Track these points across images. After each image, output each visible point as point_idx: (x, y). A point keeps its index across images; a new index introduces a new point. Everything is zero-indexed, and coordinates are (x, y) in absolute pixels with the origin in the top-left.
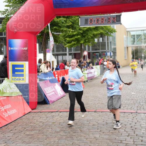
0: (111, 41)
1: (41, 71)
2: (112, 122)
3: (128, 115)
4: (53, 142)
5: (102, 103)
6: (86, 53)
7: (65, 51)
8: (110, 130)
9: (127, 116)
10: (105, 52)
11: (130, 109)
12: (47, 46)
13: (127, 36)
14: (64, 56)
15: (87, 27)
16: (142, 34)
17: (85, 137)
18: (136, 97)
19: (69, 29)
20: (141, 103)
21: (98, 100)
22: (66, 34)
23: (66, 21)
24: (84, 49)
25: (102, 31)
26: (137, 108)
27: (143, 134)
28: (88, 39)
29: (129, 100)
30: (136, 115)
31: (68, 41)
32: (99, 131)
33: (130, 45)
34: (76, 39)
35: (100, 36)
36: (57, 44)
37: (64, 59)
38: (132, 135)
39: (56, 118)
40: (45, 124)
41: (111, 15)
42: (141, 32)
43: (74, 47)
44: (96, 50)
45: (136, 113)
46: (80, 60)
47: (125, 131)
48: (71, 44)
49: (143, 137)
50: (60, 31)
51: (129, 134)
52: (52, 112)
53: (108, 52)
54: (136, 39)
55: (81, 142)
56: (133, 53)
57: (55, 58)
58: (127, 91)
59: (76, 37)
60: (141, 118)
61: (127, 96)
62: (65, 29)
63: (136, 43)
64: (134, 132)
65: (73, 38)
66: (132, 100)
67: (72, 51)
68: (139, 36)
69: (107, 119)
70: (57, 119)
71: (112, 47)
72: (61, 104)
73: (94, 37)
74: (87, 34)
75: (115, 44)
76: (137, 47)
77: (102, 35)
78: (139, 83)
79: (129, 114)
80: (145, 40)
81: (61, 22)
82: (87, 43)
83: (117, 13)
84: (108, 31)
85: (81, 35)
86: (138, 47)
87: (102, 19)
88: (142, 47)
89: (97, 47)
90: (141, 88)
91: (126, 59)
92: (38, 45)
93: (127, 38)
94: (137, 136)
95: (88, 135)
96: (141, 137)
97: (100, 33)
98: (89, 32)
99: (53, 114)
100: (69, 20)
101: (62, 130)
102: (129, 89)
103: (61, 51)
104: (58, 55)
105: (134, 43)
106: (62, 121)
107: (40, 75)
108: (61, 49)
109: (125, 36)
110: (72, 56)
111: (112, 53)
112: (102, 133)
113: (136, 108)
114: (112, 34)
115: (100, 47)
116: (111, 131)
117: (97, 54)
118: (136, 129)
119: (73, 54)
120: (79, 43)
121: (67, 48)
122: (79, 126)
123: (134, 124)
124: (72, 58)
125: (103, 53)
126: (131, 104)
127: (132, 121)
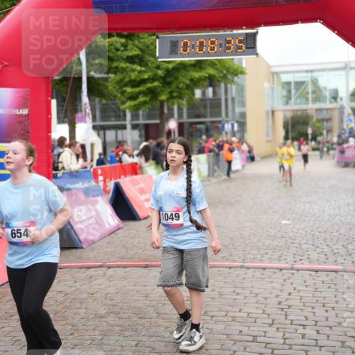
0: (234, 94)
1: (63, 168)
2: (234, 292)
3: (271, 274)
4: (89, 342)
6: (172, 125)
7: (121, 119)
8: (227, 312)
9: (270, 277)
10: (219, 122)
11: (276, 259)
12: (76, 105)
13: (273, 84)
14: (119, 132)
15: (176, 61)
16: (308, 79)
17: (167, 327)
18: (292, 231)
19: (132, 66)
20: (304, 246)
22: (125, 78)
23: (125, 46)
24: (168, 114)
25: (211, 71)
26: (294, 258)
27: (307, 320)
28: (177, 90)
29: (275, 237)
30: (291, 275)
31: (130, 95)
33: (279, 105)
34: (148, 89)
35: (206, 83)
36: (104, 101)
37: (120, 138)
38: (281, 321)
39: (98, 281)
40: (72, 296)
41: (235, 32)
42: (304, 75)
43: (143, 109)
44: (198, 116)
45: (292, 269)
46: (159, 140)
47: (263, 313)
48: (136, 102)
49: (307, 327)
50: (112, 70)
51: (273, 320)
52: (89, 268)
53: (227, 121)
54: (293, 92)
55: (158, 341)
56: (286, 126)
57: (99, 135)
58: (271, 217)
59: (149, 85)
60: (303, 282)
61: (271, 228)
62: (123, 65)
63: (292, 101)
64: (286, 315)
65: (142, 88)
66: (283, 237)
67: (141, 118)
68: (299, 84)
70: (99, 285)
71: (238, 110)
72: (111, 248)
73: (192, 86)
74: (177, 79)
75: (243, 104)
76: (296, 113)
77: (212, 81)
78: (299, 197)
79: (275, 273)
80: (314, 96)
81: (112, 47)
82: (175, 101)
83: (247, 28)
84: (228, 71)
85: (161, 81)
86: (297, 110)
87: (213, 43)
88: (309, 111)
89: (199, 109)
90: (303, 211)
91: (270, 138)
92: (54, 103)
93: (273, 88)
94: (291, 324)
96: (302, 327)
97: (207, 75)
98: (180, 74)
99: (91, 272)
100: (134, 45)
101: (112, 312)
102: (275, 212)
103: (113, 119)
104: (104, 128)
105: (290, 102)
106: (112, 290)
107: (60, 178)
108: (112, 114)
109: (269, 85)
110: (140, 131)
111: (236, 125)
112: (209, 318)
113: (290, 258)
114: (236, 79)
115: (208, 110)
116: (230, 314)
117: (201, 128)
118: (289, 307)
119: (141, 126)
120: (157, 99)
121: (127, 111)
122: (153, 302)
123: (285, 295)
124: (140, 136)
125: (215, 125)
126: (280, 247)
127: (282, 288)
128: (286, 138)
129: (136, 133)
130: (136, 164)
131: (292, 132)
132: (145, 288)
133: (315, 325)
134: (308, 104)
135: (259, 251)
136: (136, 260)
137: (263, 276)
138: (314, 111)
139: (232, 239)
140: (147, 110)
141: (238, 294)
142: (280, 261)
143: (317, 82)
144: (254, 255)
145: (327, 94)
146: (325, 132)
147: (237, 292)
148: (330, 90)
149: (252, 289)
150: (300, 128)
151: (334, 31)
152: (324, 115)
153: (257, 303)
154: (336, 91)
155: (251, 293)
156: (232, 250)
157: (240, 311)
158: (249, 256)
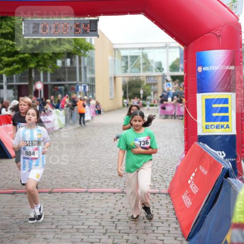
0: (86, 64)
2: (79, 210)
3: (107, 197)
5: (64, 177)
8: (73, 225)
9: (106, 199)
10: (75, 84)
11: (112, 186)
13: (115, 57)
16: (140, 55)
19: (6, 40)
21: (58, 172)
24: (35, 77)
26: (124, 184)
27: (130, 229)
28: (42, 60)
29: (112, 170)
30: (121, 197)
31: (6, 63)
32: (54, 227)
33: (119, 73)
34: (20, 58)
35: (65, 56)
38: (112, 231)
42: (138, 51)
43: (17, 74)
44: (59, 80)
45: (123, 192)
47: (100, 225)
48: (11, 68)
49: (130, 235)
51: (107, 230)
53: (80, 84)
54: (129, 63)
56: (124, 88)
58: (110, 155)
59: (21, 56)
61: (110, 163)
63: (129, 70)
64: (116, 226)
65: (15, 58)
67: (15, 81)
68: (134, 58)
69: (71, 205)
71: (89, 76)
73: (54, 58)
75: (92, 71)
76: (131, 78)
79: (110, 196)
80: (145, 66)
82: (41, 68)
83: (91, 16)
84: (81, 47)
86: (133, 77)
88: (141, 78)
89: (60, 75)
91: (113, 97)
93: (115, 61)
94: (119, 233)
95: (33, 236)
96: (127, 234)
100: (7, 24)
102: (113, 151)
105: (127, 71)
109: (112, 58)
110: (14, 90)
111: (87, 87)
112: (59, 230)
113: (122, 185)
114: (87, 52)
115: (67, 75)
116: (76, 227)
117: (61, 89)
118: (119, 220)
119: (15, 86)
120: (27, 66)
121: (4, 75)
122: (18, 220)
123: (116, 212)
124: (14, 94)
125: (72, 87)
126: (115, 177)
127: (115, 207)
128: (125, 97)
129: (11, 92)
130: (9, 115)
131: (129, 93)
132: (12, 209)
133: (136, 233)
134: (140, 72)
135: (100, 180)
136: (6, 188)
137: (101, 199)
138: (145, 77)
139: (80, 171)
140: (20, 75)
141: (82, 212)
142: (114, 187)
143: (147, 56)
144: (96, 183)
145: (154, 65)
146: (152, 93)
147: (81, 210)
148: (155, 62)
149: (92, 208)
150: (135, 90)
151: (152, 21)
152: (151, 81)
153: (96, 218)
154: (160, 64)
155: (91, 211)
156: (80, 179)
157: (83, 224)
158: (92, 184)
